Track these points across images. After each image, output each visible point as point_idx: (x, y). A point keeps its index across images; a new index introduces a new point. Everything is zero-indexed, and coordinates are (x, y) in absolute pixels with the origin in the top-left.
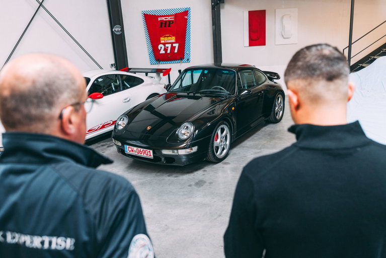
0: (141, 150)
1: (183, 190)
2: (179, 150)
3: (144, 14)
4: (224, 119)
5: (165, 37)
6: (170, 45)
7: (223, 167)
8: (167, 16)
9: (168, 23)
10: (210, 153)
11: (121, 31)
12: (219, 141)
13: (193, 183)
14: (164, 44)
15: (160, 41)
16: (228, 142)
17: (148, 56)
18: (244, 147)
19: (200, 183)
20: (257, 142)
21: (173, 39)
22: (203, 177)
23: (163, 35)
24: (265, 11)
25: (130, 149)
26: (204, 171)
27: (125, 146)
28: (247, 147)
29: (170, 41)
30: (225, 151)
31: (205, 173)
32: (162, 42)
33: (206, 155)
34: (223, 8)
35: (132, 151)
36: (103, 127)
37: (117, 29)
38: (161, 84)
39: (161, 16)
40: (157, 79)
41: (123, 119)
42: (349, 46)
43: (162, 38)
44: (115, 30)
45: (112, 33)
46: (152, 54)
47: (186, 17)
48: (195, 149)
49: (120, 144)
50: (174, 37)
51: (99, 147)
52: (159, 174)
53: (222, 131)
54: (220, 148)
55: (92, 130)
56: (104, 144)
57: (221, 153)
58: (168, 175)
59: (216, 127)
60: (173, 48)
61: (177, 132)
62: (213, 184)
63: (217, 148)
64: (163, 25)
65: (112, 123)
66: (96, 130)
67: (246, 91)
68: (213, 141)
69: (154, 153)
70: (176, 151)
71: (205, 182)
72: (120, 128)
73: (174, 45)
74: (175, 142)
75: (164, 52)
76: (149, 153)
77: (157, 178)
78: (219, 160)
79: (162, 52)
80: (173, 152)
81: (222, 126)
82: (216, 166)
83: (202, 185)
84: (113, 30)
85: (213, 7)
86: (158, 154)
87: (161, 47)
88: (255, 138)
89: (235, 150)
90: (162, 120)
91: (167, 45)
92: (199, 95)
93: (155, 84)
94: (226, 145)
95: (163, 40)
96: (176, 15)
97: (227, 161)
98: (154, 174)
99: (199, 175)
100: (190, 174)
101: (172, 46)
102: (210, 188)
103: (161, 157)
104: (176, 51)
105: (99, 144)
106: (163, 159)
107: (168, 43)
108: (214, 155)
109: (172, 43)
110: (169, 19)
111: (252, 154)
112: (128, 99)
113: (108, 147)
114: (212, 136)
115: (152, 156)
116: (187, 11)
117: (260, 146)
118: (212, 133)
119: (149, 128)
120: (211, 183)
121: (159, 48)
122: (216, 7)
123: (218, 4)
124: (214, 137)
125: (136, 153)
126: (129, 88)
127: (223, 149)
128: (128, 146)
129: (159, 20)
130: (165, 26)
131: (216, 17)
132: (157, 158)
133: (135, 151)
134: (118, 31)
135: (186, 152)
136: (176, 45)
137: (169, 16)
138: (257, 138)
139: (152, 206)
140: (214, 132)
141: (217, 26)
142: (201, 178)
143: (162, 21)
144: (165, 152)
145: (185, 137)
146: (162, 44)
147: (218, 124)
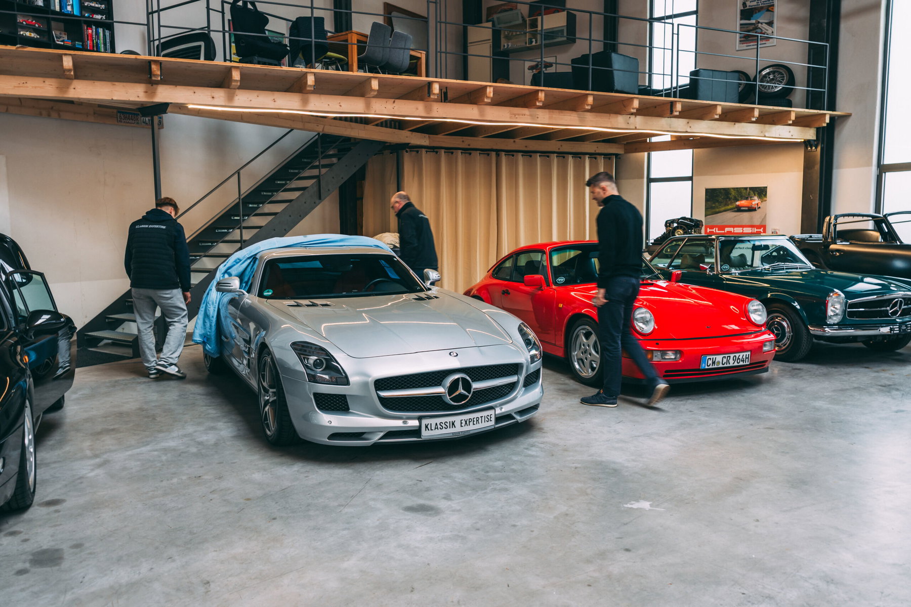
7: (56, 511)
19: (46, 558)
22: (31, 545)
26: (13, 534)
31: (23, 536)
62: (87, 545)
83: (61, 558)
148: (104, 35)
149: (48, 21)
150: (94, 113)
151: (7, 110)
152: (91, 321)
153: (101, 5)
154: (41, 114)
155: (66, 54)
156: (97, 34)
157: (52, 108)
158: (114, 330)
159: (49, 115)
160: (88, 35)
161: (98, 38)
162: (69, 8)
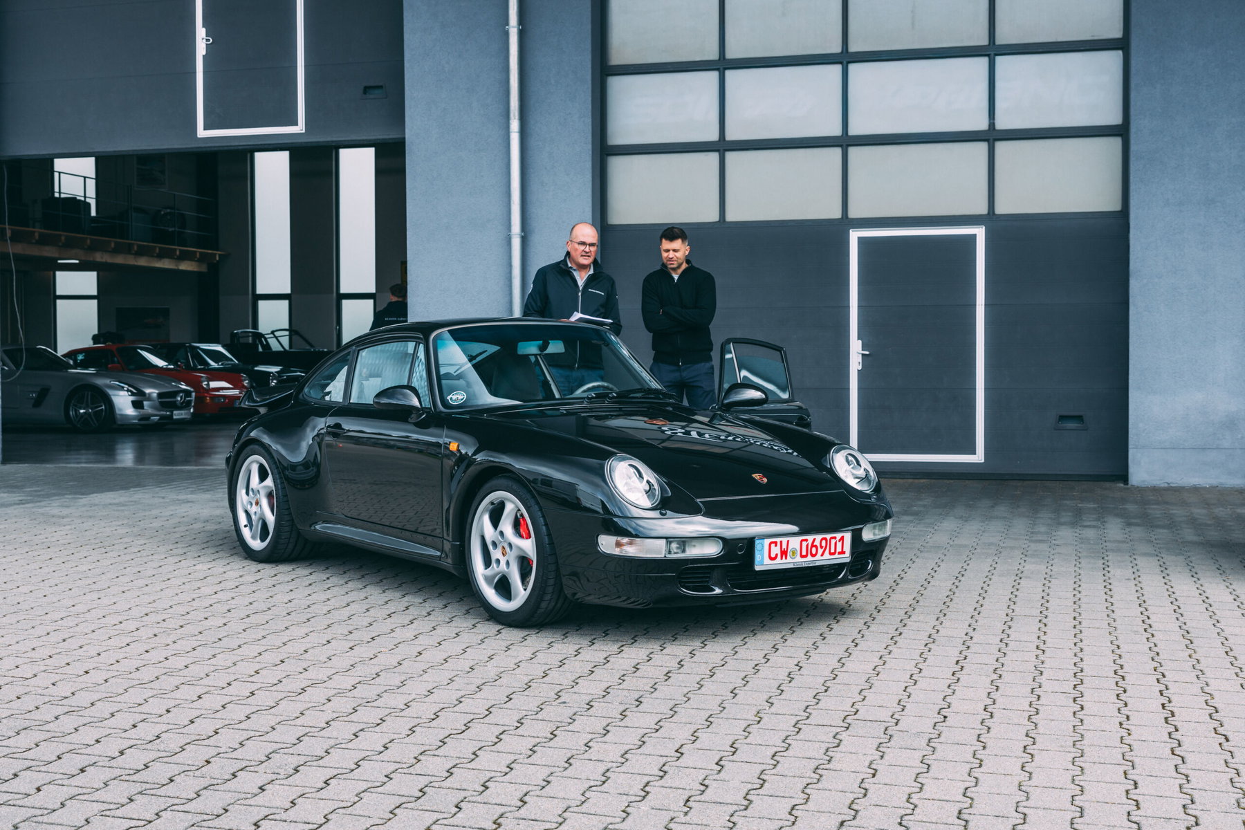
0: (817, 543)
25: (775, 551)
27: (757, 541)
35: (784, 553)
76: (839, 545)
115: (848, 554)
119: (761, 478)
125: (798, 559)
128: (766, 541)
133: (794, 552)
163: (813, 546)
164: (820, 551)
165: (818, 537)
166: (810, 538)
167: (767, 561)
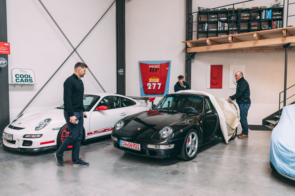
0: (132, 144)
1: (161, 176)
2: (160, 146)
3: (140, 63)
4: (195, 128)
5: (153, 78)
6: (156, 84)
7: (192, 164)
8: (155, 65)
9: (155, 70)
10: (183, 151)
11: (123, 72)
12: (190, 143)
13: (169, 172)
14: (151, 83)
15: (149, 81)
16: (196, 146)
17: (140, 90)
18: (207, 153)
19: (175, 173)
20: (218, 151)
21: (157, 80)
22: (177, 169)
23: (151, 76)
24: (222, 66)
25: (124, 143)
26: (178, 165)
27: (120, 140)
28: (210, 153)
29: (155, 81)
30: (194, 153)
31: (179, 166)
32: (150, 81)
33: (180, 153)
34: (193, 62)
35: (125, 144)
36: (105, 131)
37: (121, 71)
38: (148, 107)
39: (151, 65)
40: (145, 104)
41: (121, 123)
42: (284, 91)
43: (150, 79)
44: (119, 72)
45: (117, 73)
46: (143, 90)
47: (167, 69)
48: (172, 146)
49: (116, 140)
50: (158, 79)
51: (100, 144)
52: (143, 164)
53: (193, 137)
54: (190, 149)
55: (97, 132)
56: (104, 143)
57: (191, 154)
58: (150, 165)
59: (189, 132)
60: (157, 86)
61: (160, 132)
62: (185, 174)
63: (188, 149)
64: (152, 71)
65: (111, 129)
66: (100, 132)
67: (211, 111)
68: (186, 143)
69: (141, 147)
70: (158, 146)
71: (179, 172)
72: (118, 129)
73: (158, 84)
74: (157, 139)
75: (151, 88)
76: (137, 146)
77: (141, 166)
78: (189, 159)
79: (150, 88)
80: (156, 147)
81: (193, 133)
82: (187, 163)
83: (177, 174)
84: (118, 72)
85: (187, 61)
86: (144, 148)
87: (149, 85)
88: (216, 148)
89: (201, 154)
90: (146, 127)
91: (153, 84)
92: (176, 111)
93: (144, 107)
94: (194, 148)
95: (151, 80)
96: (161, 65)
97: (195, 161)
98: (139, 164)
99: (174, 167)
100: (167, 166)
101: (157, 84)
102: (183, 176)
103: (146, 150)
104: (159, 88)
105: (101, 142)
106: (147, 151)
107: (154, 82)
108: (186, 154)
109: (157, 83)
110: (156, 67)
111: (214, 158)
112: (124, 114)
113: (107, 145)
114: (186, 139)
115: (140, 149)
116: (169, 63)
117: (220, 153)
118: (185, 136)
119: (139, 129)
120: (183, 173)
121: (148, 86)
122: (188, 61)
123: (190, 59)
124: (187, 140)
125: (128, 147)
126: (125, 107)
127: (193, 151)
128: (122, 141)
129: (149, 67)
130: (153, 71)
131: (188, 67)
132: (143, 151)
133: (127, 144)
134: (121, 73)
135: (165, 148)
136: (160, 84)
137: (156, 65)
138: (217, 148)
139: (137, 184)
140: (187, 136)
141: (188, 73)
142: (175, 169)
143: (151, 68)
144: (150, 146)
145: (165, 137)
146: (150, 83)
147: (190, 131)
148: (280, 23)
149: (260, 22)
150: (275, 49)
151: (247, 52)
152: (268, 117)
153: (280, 13)
154: (257, 51)
155: (254, 33)
156: (277, 23)
157: (261, 49)
158: (276, 121)
159: (259, 52)
160: (273, 24)
161: (277, 24)
162: (268, 17)
163: (131, 145)
164: (133, 146)
165: (132, 143)
166: (131, 143)
167: (122, 145)
